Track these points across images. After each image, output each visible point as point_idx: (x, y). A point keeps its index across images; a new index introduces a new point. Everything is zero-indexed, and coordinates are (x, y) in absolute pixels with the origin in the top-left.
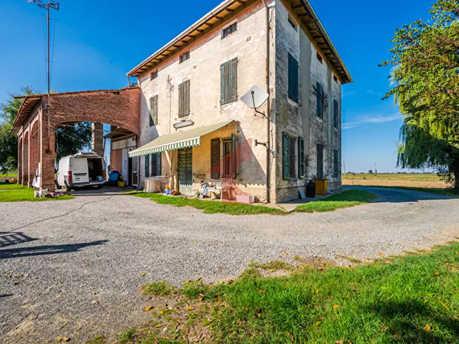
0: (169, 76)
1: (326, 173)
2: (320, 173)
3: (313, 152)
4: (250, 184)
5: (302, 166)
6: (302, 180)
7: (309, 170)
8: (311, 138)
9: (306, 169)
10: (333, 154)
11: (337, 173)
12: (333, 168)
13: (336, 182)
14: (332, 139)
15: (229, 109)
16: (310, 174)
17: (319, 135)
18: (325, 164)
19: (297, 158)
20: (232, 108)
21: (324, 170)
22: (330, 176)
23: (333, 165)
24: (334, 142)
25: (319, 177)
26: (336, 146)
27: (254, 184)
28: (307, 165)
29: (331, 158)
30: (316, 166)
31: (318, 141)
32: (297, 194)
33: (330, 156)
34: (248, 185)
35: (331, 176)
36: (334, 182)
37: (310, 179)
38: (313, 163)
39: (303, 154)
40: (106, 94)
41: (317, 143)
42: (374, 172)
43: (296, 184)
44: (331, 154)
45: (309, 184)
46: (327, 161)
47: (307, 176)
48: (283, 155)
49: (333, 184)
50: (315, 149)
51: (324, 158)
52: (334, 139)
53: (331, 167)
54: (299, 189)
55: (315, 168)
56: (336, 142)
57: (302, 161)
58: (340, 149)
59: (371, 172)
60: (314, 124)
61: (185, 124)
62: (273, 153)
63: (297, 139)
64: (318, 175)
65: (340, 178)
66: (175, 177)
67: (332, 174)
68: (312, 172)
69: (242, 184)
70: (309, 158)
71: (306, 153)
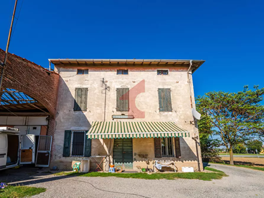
0: (103, 79)
4: (186, 161)
15: (167, 115)
20: (168, 115)
27: (188, 161)
34: (184, 161)
40: (43, 71)
61: (124, 117)
62: (198, 143)
66: (111, 157)
69: (180, 161)
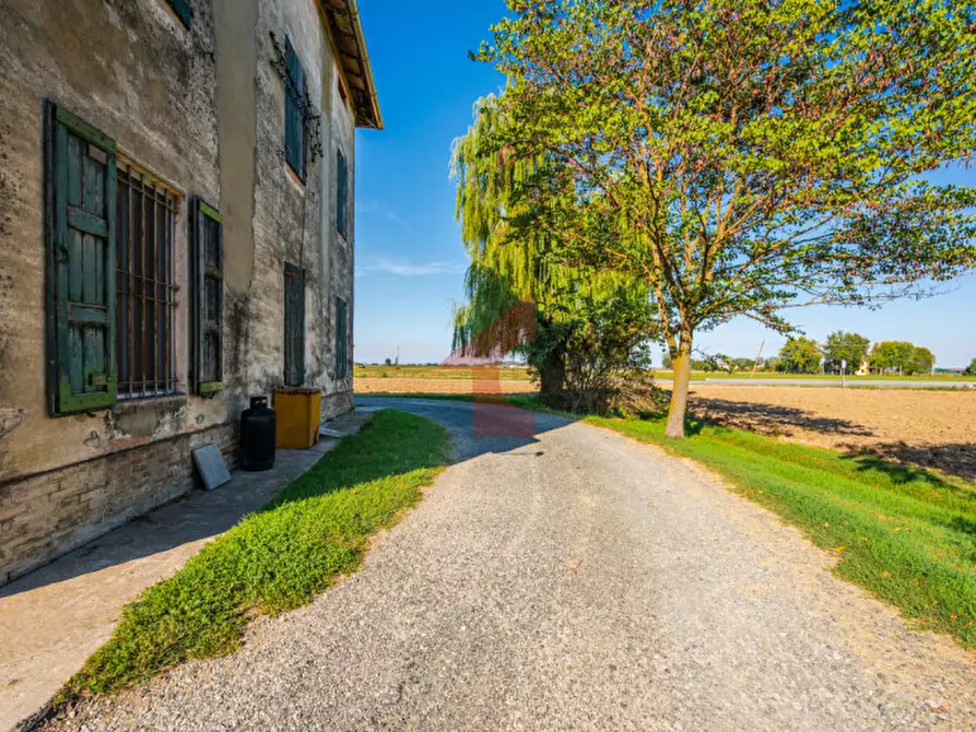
1: (315, 368)
2: (293, 369)
3: (267, 290)
5: (215, 338)
6: (215, 402)
7: (250, 356)
8: (259, 231)
9: (236, 348)
10: (333, 309)
11: (343, 364)
12: (334, 351)
13: (342, 393)
14: (331, 265)
16: (255, 371)
17: (294, 233)
18: (311, 339)
19: (182, 297)
21: (309, 359)
22: (325, 374)
23: (334, 342)
24: (336, 276)
25: (293, 382)
26: (341, 289)
28: (240, 334)
29: (329, 320)
30: (281, 343)
31: (290, 253)
32: (184, 471)
33: (325, 313)
35: (329, 375)
36: (337, 393)
37: (253, 390)
38: (268, 329)
39: (215, 282)
41: (284, 259)
42: (393, 362)
43: (177, 422)
44: (329, 309)
45: (246, 414)
46: (318, 330)
47: (238, 382)
48: (55, 252)
49: (333, 399)
50: (275, 278)
51: (309, 317)
52: (337, 266)
53: (329, 350)
54: (194, 442)
55: (277, 349)
56: (342, 276)
57: (215, 315)
58: (351, 300)
59: (388, 361)
60: (275, 184)
63: (184, 206)
64: (285, 373)
65: (350, 382)
67: (331, 370)
68: (263, 364)
70: (252, 308)
71: (232, 282)
